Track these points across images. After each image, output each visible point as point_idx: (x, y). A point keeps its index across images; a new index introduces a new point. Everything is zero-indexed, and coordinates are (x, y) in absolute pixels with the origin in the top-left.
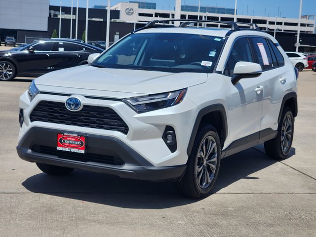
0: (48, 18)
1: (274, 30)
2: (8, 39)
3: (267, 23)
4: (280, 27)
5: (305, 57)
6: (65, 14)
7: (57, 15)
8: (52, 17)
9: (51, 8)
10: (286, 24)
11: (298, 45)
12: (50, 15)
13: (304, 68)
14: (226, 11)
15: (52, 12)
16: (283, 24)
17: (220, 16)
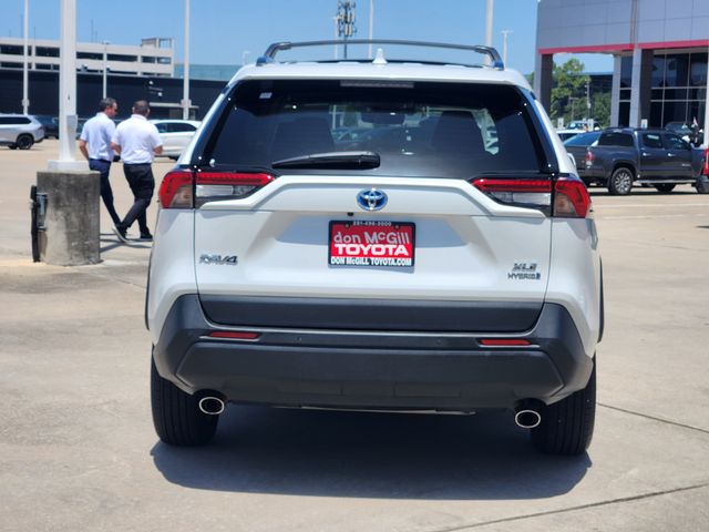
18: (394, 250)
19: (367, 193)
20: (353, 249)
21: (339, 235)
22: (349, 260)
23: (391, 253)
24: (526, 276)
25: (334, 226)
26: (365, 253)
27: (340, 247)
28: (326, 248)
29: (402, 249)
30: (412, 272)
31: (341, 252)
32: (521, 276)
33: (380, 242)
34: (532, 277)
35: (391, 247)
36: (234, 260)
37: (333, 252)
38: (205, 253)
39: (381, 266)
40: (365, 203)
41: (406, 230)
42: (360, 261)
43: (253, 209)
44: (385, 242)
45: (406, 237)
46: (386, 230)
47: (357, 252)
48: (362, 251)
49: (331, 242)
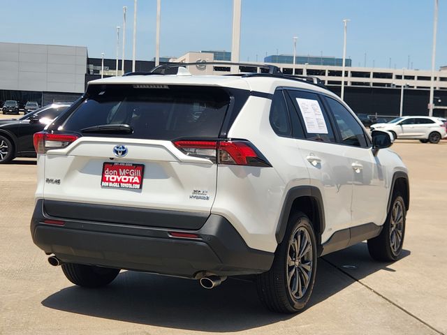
0: (86, 75)
1: (401, 87)
2: (29, 105)
3: (394, 77)
4: (410, 82)
5: (442, 123)
6: (110, 69)
7: (98, 72)
8: (91, 73)
9: (90, 61)
10: (420, 78)
11: (431, 106)
12: (88, 71)
13: (441, 139)
14: (335, 62)
15: (91, 67)
16: (416, 78)
17: (327, 68)
18: (133, 179)
19: (118, 148)
20: (113, 178)
21: (108, 171)
22: (111, 184)
23: (131, 181)
24: (200, 198)
25: (106, 165)
26: (119, 180)
27: (107, 176)
28: (101, 176)
29: (136, 179)
30: (140, 192)
31: (107, 179)
32: (197, 198)
33: (127, 175)
34: (204, 198)
35: (131, 178)
36: (58, 182)
37: (104, 179)
38: (48, 178)
39: (125, 188)
40: (117, 152)
41: (139, 168)
42: (116, 185)
43: (67, 155)
44: (128, 175)
45: (139, 172)
46: (130, 168)
47: (115, 180)
48: (117, 179)
49: (103, 174)
